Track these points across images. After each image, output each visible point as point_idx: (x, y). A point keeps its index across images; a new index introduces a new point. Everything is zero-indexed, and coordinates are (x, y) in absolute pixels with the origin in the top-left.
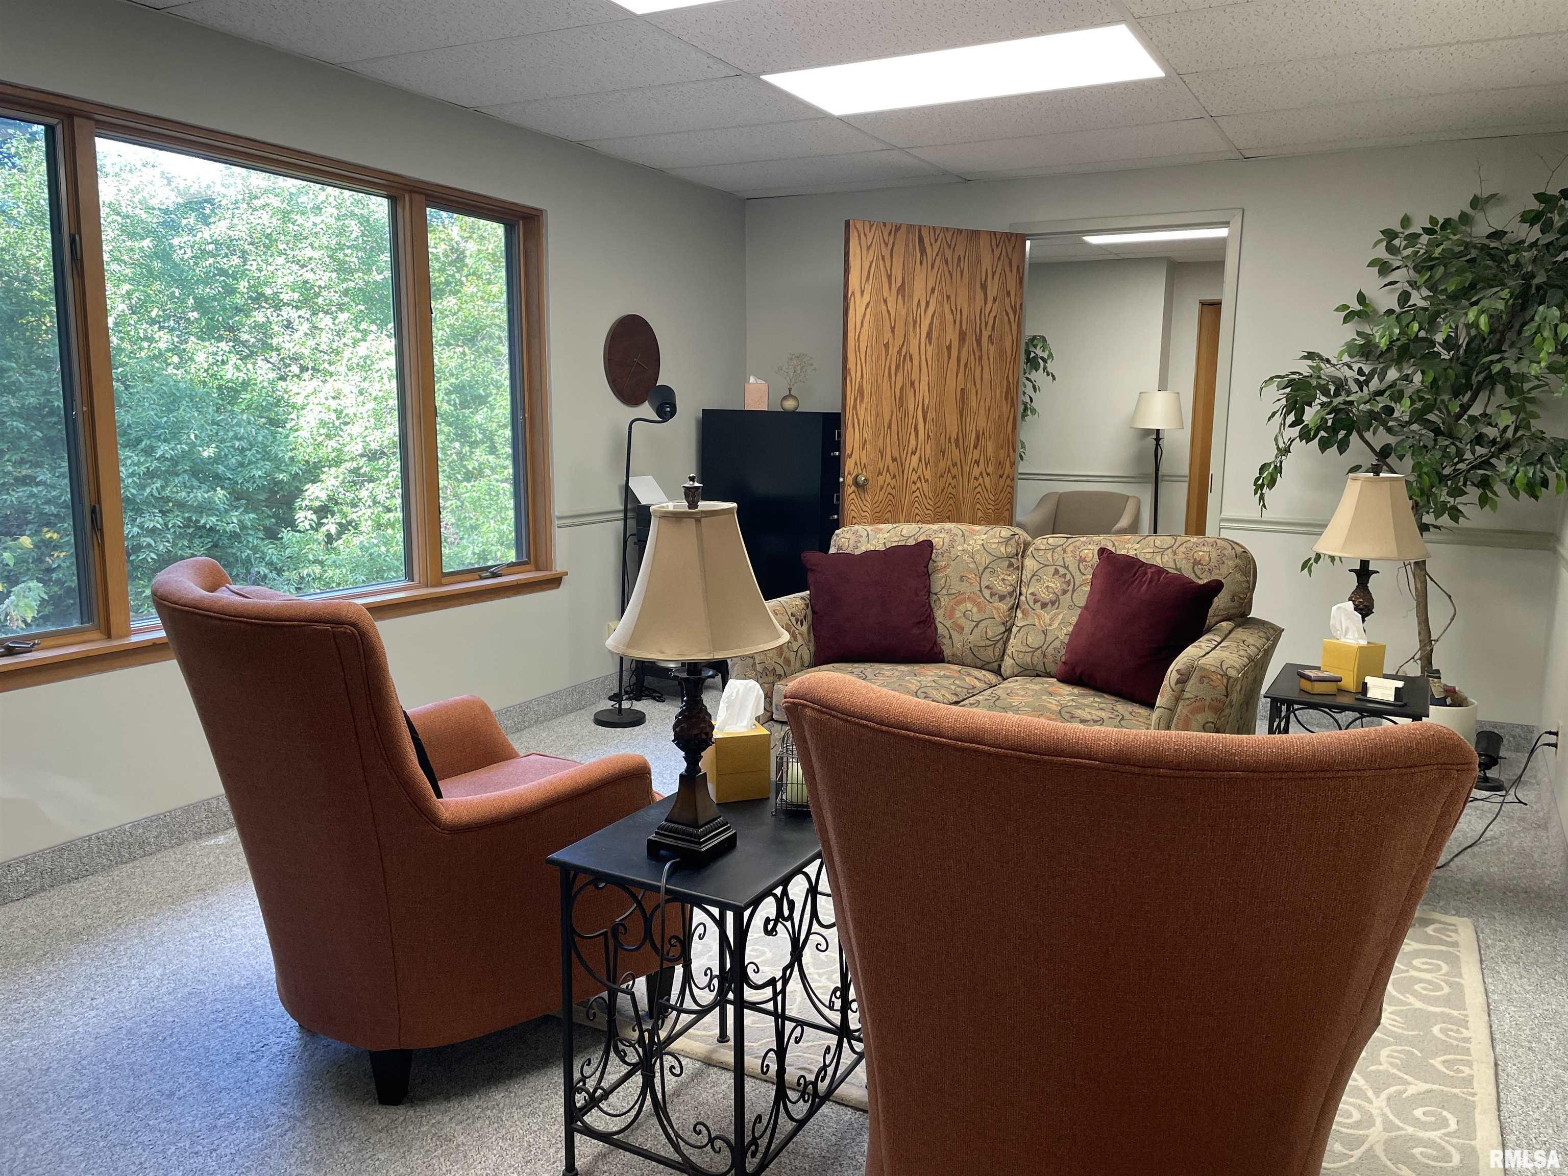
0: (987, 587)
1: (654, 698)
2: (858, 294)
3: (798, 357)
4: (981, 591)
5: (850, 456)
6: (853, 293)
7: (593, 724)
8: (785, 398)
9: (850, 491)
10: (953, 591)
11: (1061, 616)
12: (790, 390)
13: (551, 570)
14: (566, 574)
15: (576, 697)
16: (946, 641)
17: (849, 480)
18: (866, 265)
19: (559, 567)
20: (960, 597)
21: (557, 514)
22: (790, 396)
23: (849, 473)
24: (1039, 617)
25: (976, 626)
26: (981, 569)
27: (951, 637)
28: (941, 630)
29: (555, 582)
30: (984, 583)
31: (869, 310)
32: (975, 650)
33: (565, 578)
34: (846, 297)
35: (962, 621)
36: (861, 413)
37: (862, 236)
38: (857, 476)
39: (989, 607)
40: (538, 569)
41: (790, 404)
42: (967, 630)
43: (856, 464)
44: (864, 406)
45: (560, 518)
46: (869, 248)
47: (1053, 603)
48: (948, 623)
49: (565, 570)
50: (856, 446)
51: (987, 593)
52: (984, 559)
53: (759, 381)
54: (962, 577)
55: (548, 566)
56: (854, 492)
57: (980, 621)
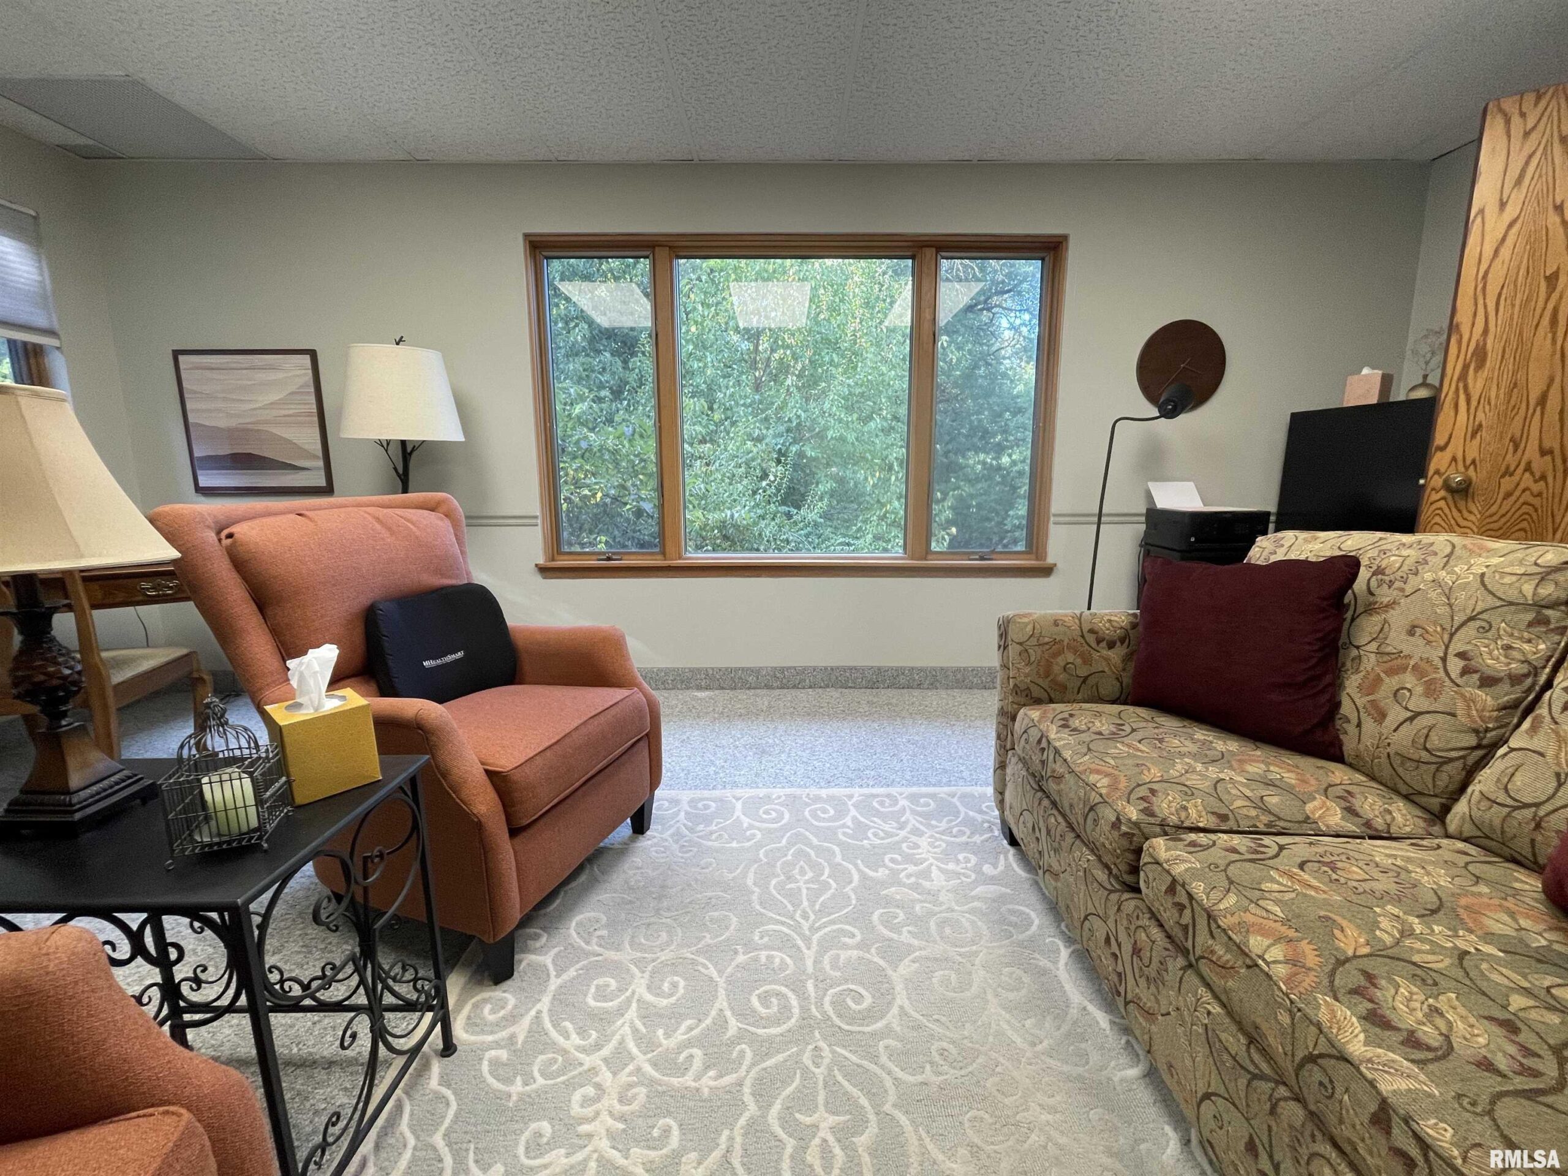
0: (1462, 655)
2: (1491, 212)
4: (1444, 660)
5: (1443, 448)
6: (1481, 211)
8: (1414, 388)
9: (1435, 497)
10: (1389, 649)
12: (1425, 377)
13: (1046, 561)
14: (1055, 565)
16: (1351, 729)
17: (1437, 482)
18: (1520, 159)
19: (1050, 560)
20: (1395, 664)
21: (1054, 512)
22: (1423, 384)
23: (1437, 472)
25: (1411, 719)
26: (1459, 619)
27: (1359, 725)
28: (1346, 708)
29: (1046, 571)
30: (1457, 646)
31: (1512, 233)
32: (1397, 762)
33: (1054, 568)
35: (1388, 703)
36: (1477, 385)
37: (1514, 119)
38: (1449, 476)
39: (1452, 691)
40: (1037, 559)
41: (1419, 392)
42: (1391, 721)
43: (1454, 459)
45: (1054, 515)
46: (1527, 136)
48: (1361, 701)
49: (1055, 562)
50: (1459, 433)
51: (1455, 666)
52: (1467, 600)
54: (1414, 627)
55: (1044, 556)
56: (1444, 498)
57: (1418, 714)
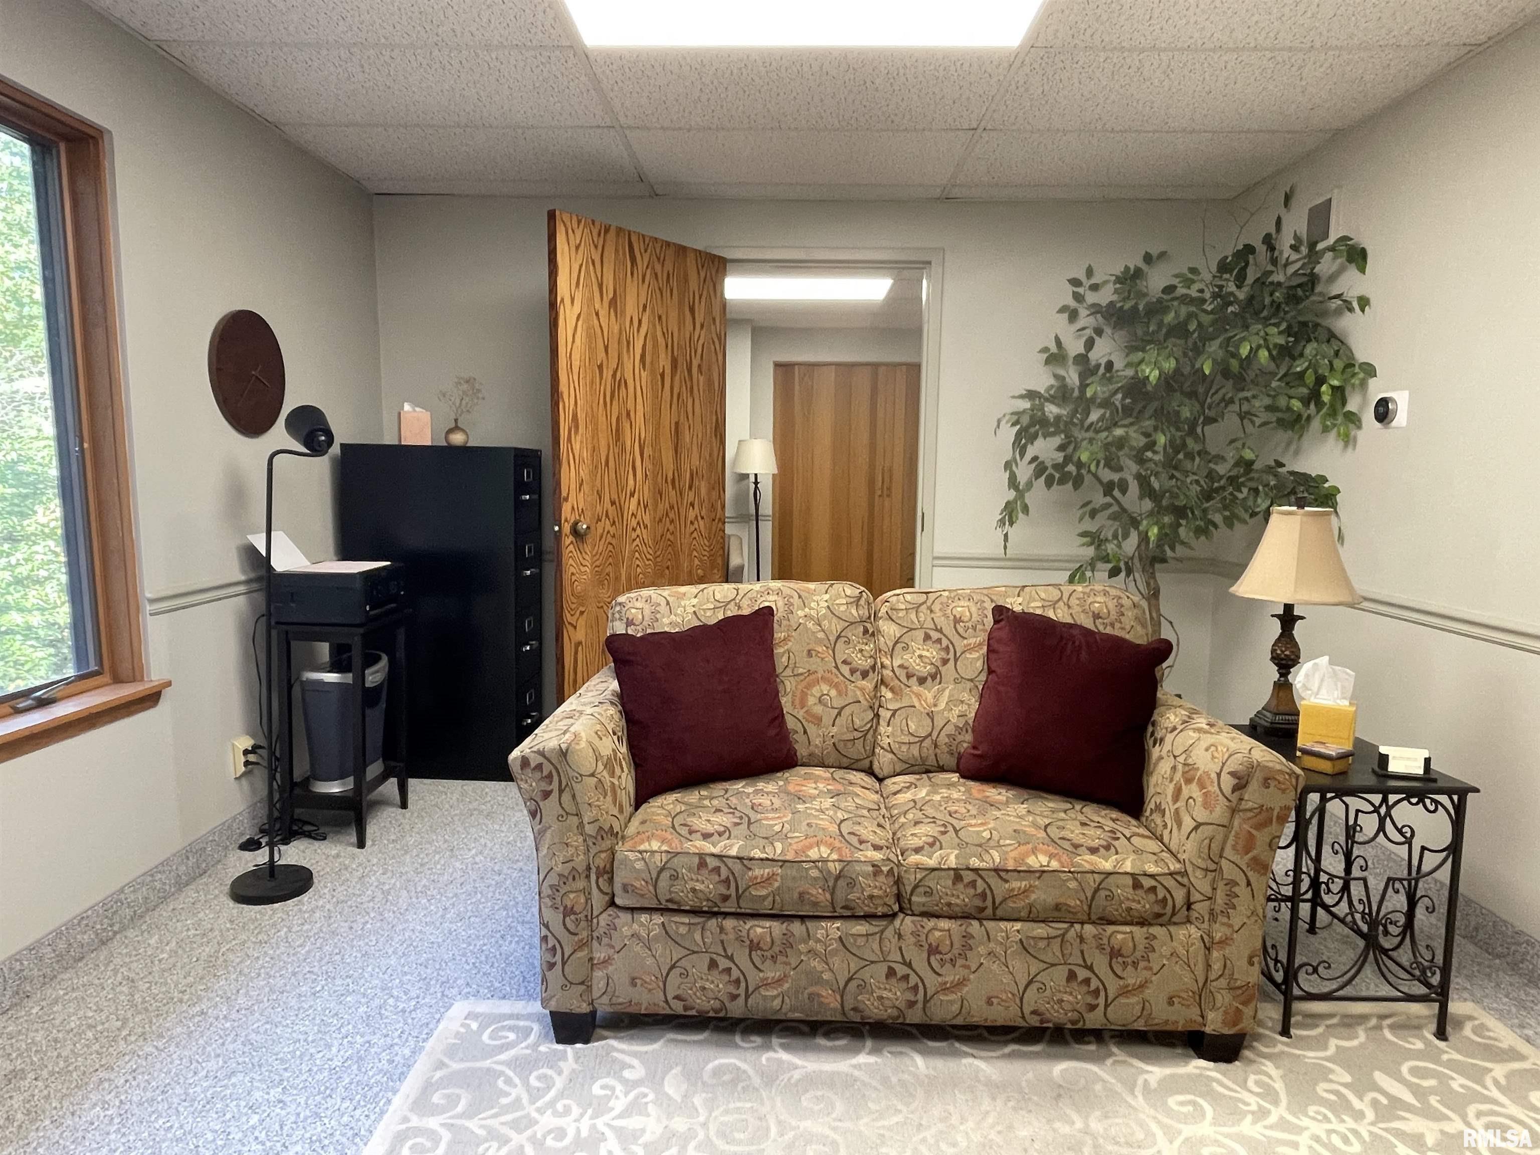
0: (845, 662)
2: (567, 301)
3: (467, 382)
4: (837, 667)
5: (566, 499)
6: (562, 300)
7: (231, 904)
8: (450, 431)
9: (568, 541)
10: (801, 670)
11: (947, 692)
12: (456, 420)
13: (142, 680)
14: (169, 684)
15: (192, 861)
16: (799, 737)
17: (566, 528)
18: (576, 267)
20: (810, 678)
21: (148, 595)
22: (456, 428)
23: (566, 520)
24: (918, 696)
25: (839, 714)
26: (832, 639)
27: (805, 732)
28: (790, 723)
29: (152, 699)
30: (840, 658)
31: (580, 323)
32: (841, 746)
33: (167, 693)
34: (553, 306)
35: (818, 709)
36: (577, 447)
37: (570, 231)
38: (576, 524)
39: (851, 687)
40: (117, 680)
41: (458, 439)
42: (827, 720)
43: (573, 508)
44: (579, 438)
45: (152, 601)
46: (577, 248)
47: (934, 677)
48: (800, 714)
49: (166, 677)
50: (573, 486)
51: (845, 669)
52: (835, 627)
53: (418, 409)
54: (809, 651)
55: (136, 675)
56: (572, 543)
57: (843, 708)
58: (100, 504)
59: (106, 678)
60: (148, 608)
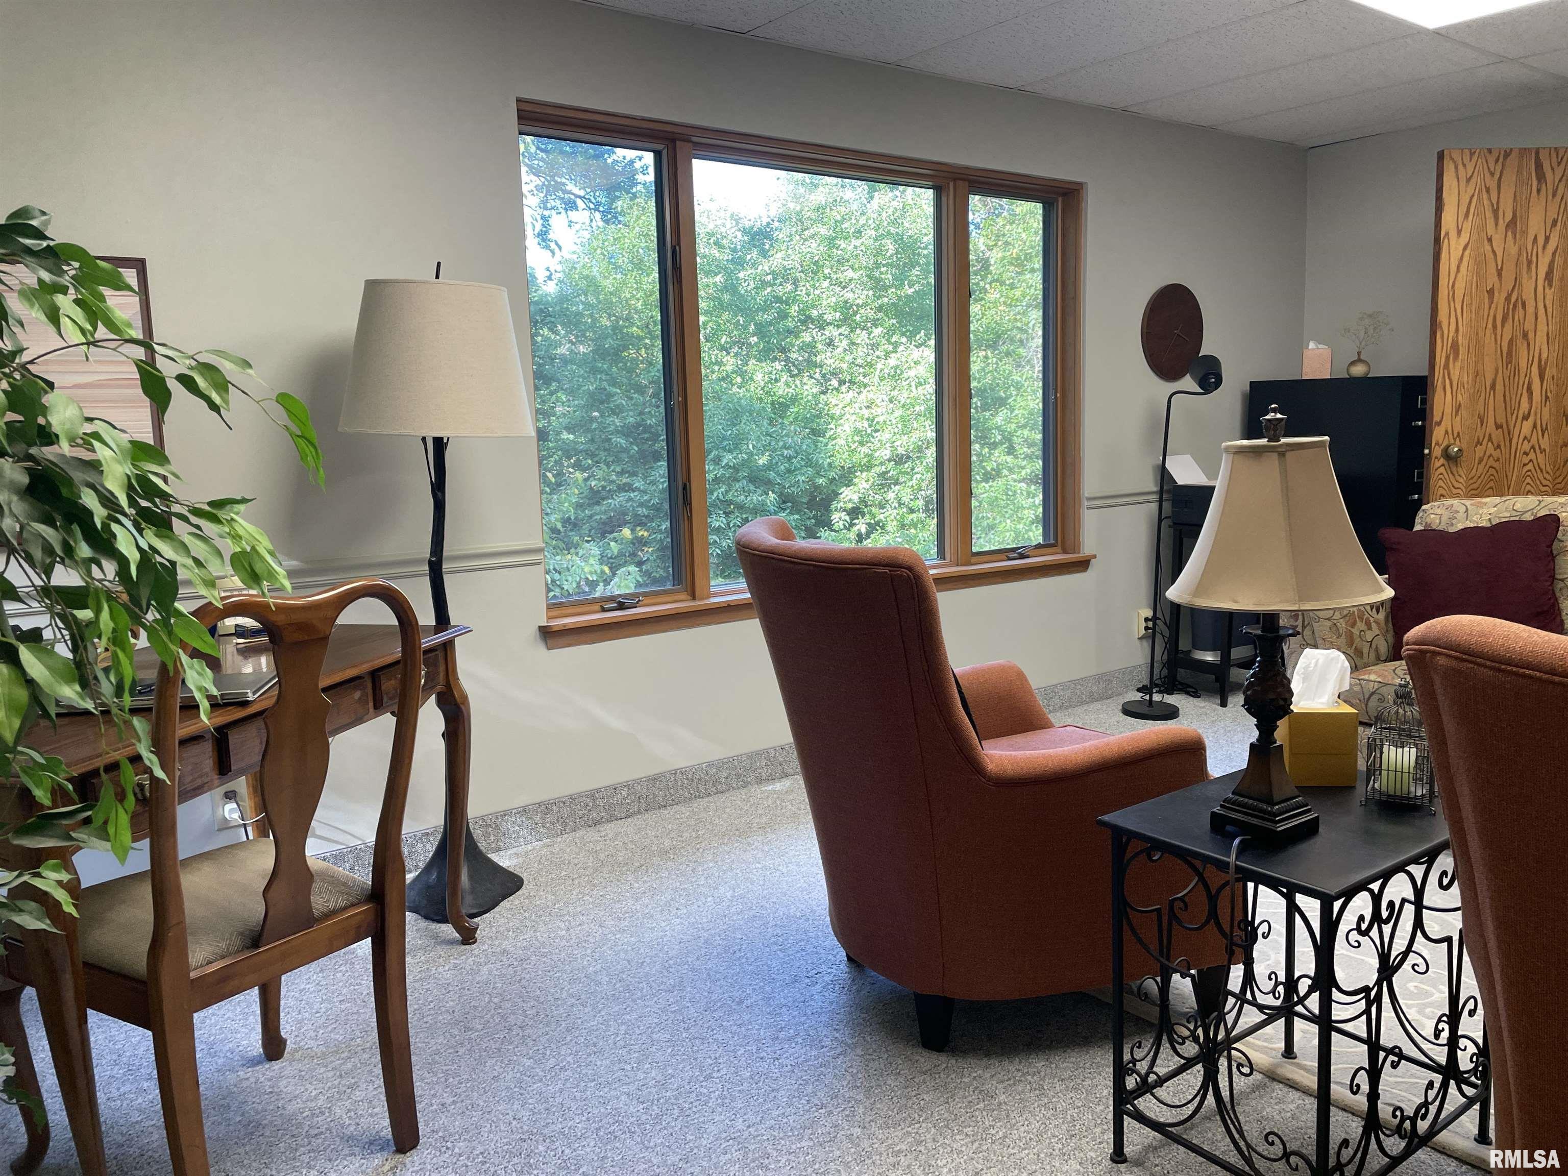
1: (1188, 693)
2: (1453, 234)
3: (1370, 316)
5: (1439, 424)
6: (1447, 234)
7: (1121, 714)
8: (1353, 363)
9: (1438, 464)
12: (1359, 353)
13: (1079, 553)
14: (1095, 557)
15: (1102, 685)
17: (1437, 451)
18: (1465, 199)
19: (1087, 549)
21: (1086, 495)
22: (1359, 360)
23: (1437, 444)
29: (1083, 565)
31: (1467, 252)
33: (1093, 561)
34: (1437, 241)
36: (1455, 372)
37: (1460, 167)
38: (1448, 447)
40: (1065, 551)
41: (1358, 370)
43: (1447, 432)
44: (1458, 364)
45: (1089, 499)
46: (1468, 180)
49: (1094, 553)
50: (1448, 410)
53: (1320, 346)
55: (1076, 548)
56: (1443, 465)
58: (1063, 432)
59: (1059, 549)
60: (1086, 503)
